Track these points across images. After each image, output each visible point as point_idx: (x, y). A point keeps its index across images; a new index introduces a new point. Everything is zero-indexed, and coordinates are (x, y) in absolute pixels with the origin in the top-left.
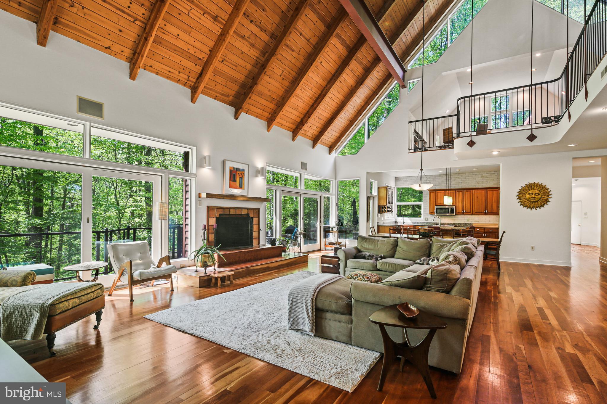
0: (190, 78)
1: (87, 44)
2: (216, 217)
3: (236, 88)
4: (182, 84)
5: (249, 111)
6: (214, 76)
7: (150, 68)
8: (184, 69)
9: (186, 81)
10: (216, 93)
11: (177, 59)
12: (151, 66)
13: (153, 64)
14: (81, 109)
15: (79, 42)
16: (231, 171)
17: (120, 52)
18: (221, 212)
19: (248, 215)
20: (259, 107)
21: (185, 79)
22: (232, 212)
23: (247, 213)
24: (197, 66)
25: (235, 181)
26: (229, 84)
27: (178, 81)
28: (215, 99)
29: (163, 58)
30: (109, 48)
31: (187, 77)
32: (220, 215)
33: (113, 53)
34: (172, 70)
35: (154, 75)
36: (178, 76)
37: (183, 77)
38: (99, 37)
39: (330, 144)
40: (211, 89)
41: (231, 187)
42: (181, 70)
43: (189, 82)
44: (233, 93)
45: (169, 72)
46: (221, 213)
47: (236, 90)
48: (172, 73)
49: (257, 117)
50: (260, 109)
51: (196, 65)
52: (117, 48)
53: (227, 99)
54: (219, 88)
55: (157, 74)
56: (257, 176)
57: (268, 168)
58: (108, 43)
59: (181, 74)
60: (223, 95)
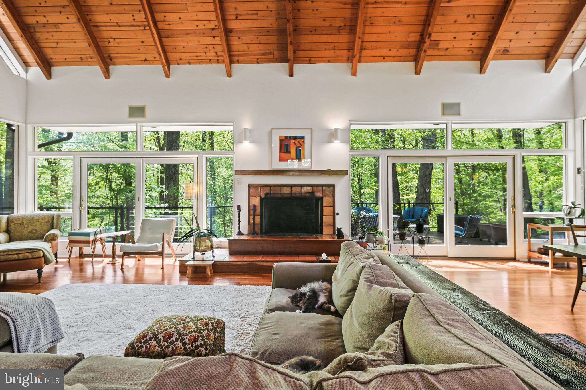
0: (218, 53)
1: (134, 64)
2: (260, 197)
3: (274, 39)
4: (214, 63)
5: (312, 59)
6: (239, 38)
7: (181, 61)
8: (207, 48)
9: (217, 58)
10: (255, 56)
11: (194, 41)
12: (181, 59)
13: (181, 57)
14: (131, 115)
15: (129, 65)
16: (281, 141)
17: (154, 59)
18: (267, 190)
19: (312, 193)
20: (325, 47)
21: (214, 56)
22: (286, 190)
23: (311, 191)
24: (216, 38)
25: (288, 151)
26: (263, 39)
27: (210, 61)
28: (258, 63)
29: (184, 47)
30: (146, 60)
31: (215, 54)
32: (266, 194)
33: (151, 62)
34: (198, 54)
35: (188, 66)
36: (206, 56)
37: (211, 55)
38: (136, 55)
39: (544, 50)
40: (246, 55)
41: (281, 160)
42: (206, 50)
43: (219, 58)
44: (275, 47)
45: (197, 56)
46: (267, 192)
47: (276, 41)
48: (200, 56)
49: (329, 62)
50: (326, 50)
51: (214, 37)
52: (150, 57)
53: (272, 56)
54: (254, 48)
55: (190, 64)
56: (330, 141)
57: (353, 127)
58: (143, 57)
59: (208, 54)
60: (263, 54)
